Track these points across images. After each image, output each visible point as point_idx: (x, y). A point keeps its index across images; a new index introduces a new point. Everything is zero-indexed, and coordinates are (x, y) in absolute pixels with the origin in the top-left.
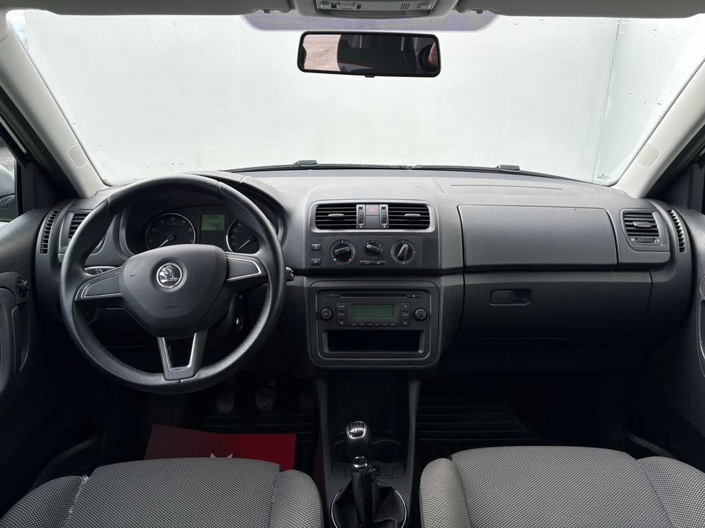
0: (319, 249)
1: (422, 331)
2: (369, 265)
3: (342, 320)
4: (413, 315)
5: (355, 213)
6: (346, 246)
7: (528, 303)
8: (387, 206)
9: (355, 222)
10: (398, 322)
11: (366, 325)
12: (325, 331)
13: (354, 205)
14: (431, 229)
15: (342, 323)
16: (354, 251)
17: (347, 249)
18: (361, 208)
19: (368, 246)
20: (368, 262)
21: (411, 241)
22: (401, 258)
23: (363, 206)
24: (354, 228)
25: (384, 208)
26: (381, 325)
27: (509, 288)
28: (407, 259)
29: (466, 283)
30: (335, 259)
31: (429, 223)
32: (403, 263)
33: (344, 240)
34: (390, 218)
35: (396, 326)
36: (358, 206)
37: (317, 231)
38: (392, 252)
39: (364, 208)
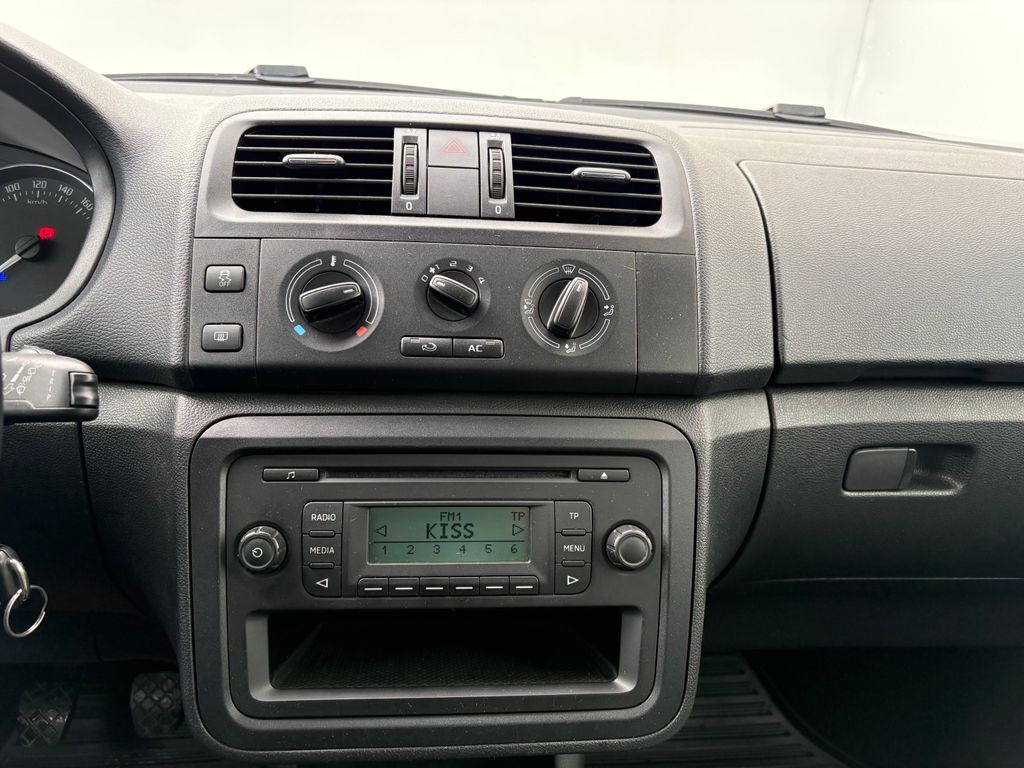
0: (240, 288)
1: (633, 610)
2: (437, 354)
3: (323, 571)
4: (601, 552)
5: (389, 158)
6: (348, 276)
7: (960, 486)
8: (506, 139)
9: (387, 189)
10: (543, 579)
11: (420, 590)
12: (258, 613)
13: (387, 129)
14: (665, 228)
15: (325, 583)
16: (378, 297)
17: (350, 289)
18: (407, 141)
19: (438, 282)
20: (434, 343)
21: (598, 266)
22: (560, 332)
23: (421, 134)
24: (384, 209)
25: (494, 146)
26: (480, 590)
27: (906, 439)
28: (581, 336)
29: (779, 425)
30: (300, 330)
31: (657, 204)
32: (569, 349)
33: (340, 255)
34: (517, 179)
35: (538, 589)
36: (399, 134)
37: (234, 215)
38: (528, 307)
39: (422, 141)
